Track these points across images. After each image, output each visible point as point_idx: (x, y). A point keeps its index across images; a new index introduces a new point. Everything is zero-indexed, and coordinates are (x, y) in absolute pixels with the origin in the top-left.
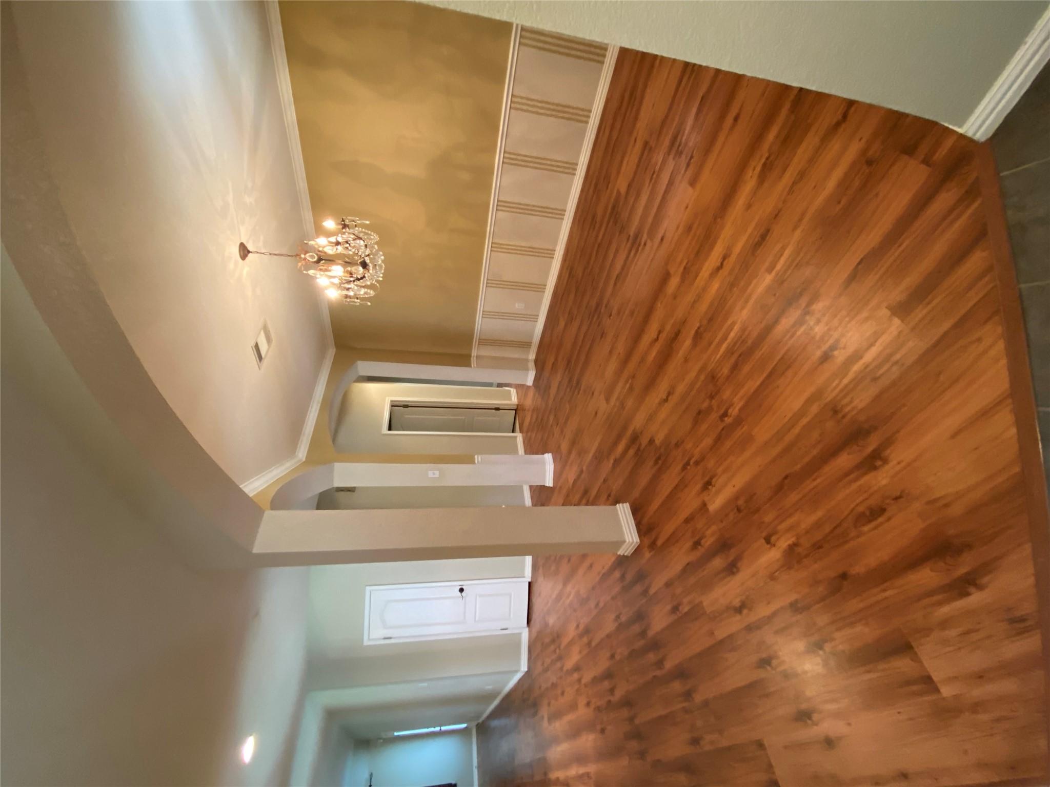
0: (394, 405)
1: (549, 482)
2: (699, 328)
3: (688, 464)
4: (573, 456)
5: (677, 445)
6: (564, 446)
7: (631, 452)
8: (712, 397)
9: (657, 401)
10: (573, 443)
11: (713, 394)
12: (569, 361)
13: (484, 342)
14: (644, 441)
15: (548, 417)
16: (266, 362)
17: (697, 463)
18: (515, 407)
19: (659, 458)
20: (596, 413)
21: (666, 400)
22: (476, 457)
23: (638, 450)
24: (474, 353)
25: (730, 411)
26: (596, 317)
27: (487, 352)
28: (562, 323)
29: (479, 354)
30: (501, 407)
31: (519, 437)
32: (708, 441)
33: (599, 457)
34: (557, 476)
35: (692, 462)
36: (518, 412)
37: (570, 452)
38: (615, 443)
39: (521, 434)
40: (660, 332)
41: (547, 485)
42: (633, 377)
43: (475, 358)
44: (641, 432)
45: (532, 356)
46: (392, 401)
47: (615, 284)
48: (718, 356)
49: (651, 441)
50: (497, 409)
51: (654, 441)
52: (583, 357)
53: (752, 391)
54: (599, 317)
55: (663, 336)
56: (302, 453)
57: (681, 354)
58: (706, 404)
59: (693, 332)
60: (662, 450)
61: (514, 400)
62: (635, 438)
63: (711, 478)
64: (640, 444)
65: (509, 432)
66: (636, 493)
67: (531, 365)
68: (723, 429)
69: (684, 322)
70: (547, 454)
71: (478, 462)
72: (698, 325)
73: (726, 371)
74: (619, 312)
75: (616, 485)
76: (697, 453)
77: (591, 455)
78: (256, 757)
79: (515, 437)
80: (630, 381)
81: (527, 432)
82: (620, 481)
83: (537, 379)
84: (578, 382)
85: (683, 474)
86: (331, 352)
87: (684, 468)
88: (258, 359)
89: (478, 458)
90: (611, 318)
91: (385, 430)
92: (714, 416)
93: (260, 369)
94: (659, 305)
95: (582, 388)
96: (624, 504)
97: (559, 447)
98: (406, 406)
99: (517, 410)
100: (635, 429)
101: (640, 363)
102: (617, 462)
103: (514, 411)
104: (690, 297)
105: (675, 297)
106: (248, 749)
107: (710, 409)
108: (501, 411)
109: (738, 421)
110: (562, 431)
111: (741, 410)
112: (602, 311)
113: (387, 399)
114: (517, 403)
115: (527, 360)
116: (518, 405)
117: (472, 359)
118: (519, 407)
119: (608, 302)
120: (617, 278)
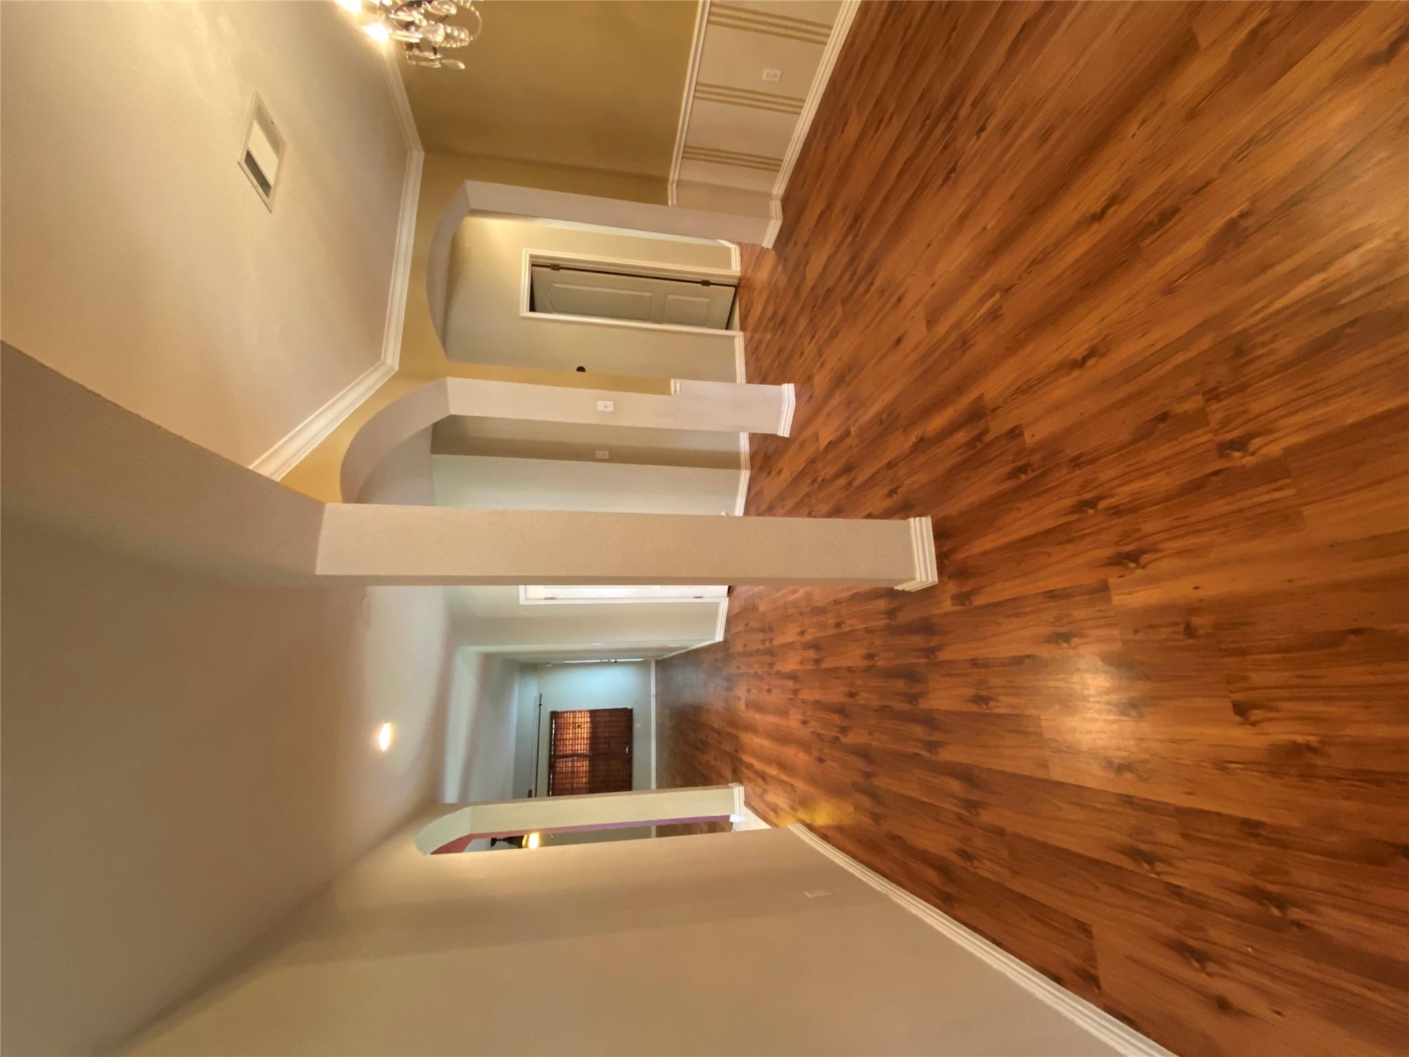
0: (536, 264)
1: (784, 430)
2: (1243, 216)
3: (1092, 503)
4: (836, 400)
5: (1076, 462)
6: (821, 381)
7: (961, 437)
8: (1213, 395)
9: (1055, 359)
10: (839, 381)
11: (1222, 389)
12: (856, 219)
13: (692, 153)
14: (998, 426)
15: (796, 319)
16: (280, 193)
17: (1116, 511)
18: (735, 282)
19: (1022, 470)
20: (899, 341)
21: (1079, 364)
22: (672, 382)
23: (978, 438)
24: (674, 175)
25: (1257, 442)
26: (942, 126)
27: (699, 173)
28: (853, 129)
29: (683, 177)
30: (712, 280)
31: (739, 339)
32: (1163, 482)
33: (887, 423)
34: (799, 424)
35: (1103, 504)
36: (741, 290)
37: (829, 396)
38: (928, 411)
39: (741, 333)
40: (1113, 201)
41: (780, 434)
42: (1007, 290)
43: (675, 186)
44: (994, 410)
45: (779, 187)
46: (532, 256)
47: (1014, 48)
48: (1278, 305)
49: (1015, 433)
50: (706, 283)
51: (1021, 434)
52: (891, 217)
53: (1351, 419)
54: (949, 128)
55: (1119, 214)
56: (392, 356)
57: (1164, 266)
58: (1189, 406)
59: (1218, 224)
60: (1036, 458)
61: (735, 268)
62: (976, 414)
63: (1143, 552)
64: (986, 431)
65: (721, 328)
66: (952, 508)
67: (776, 207)
68: (1216, 473)
69: (1199, 189)
70: (786, 384)
71: (675, 392)
72: (1244, 207)
73: (1286, 347)
74: (1007, 126)
75: (916, 480)
76: (1123, 494)
77: (871, 412)
78: (396, 745)
79: (733, 338)
80: (997, 296)
81: (755, 330)
82: (922, 478)
83: (784, 237)
84: (871, 267)
85: (1075, 517)
86: (417, 158)
87: (1081, 507)
88: (260, 190)
89: (675, 385)
90: (983, 135)
91: (525, 311)
92: (1203, 437)
93: (270, 211)
94: (1133, 128)
95: (877, 283)
96: (923, 518)
97: (810, 378)
98: (556, 267)
99: (740, 287)
100: (981, 397)
101: (1034, 262)
102: (923, 443)
103: (734, 289)
104: (1244, 122)
105: (1192, 114)
106: (384, 737)
107: (1198, 419)
108: (711, 286)
109: (1273, 472)
110: (820, 353)
111: (1290, 451)
112: (964, 112)
113: (524, 250)
114: (739, 274)
115: (768, 196)
116: (740, 279)
117: (669, 187)
118: (743, 282)
119: (984, 93)
120: (1022, 29)
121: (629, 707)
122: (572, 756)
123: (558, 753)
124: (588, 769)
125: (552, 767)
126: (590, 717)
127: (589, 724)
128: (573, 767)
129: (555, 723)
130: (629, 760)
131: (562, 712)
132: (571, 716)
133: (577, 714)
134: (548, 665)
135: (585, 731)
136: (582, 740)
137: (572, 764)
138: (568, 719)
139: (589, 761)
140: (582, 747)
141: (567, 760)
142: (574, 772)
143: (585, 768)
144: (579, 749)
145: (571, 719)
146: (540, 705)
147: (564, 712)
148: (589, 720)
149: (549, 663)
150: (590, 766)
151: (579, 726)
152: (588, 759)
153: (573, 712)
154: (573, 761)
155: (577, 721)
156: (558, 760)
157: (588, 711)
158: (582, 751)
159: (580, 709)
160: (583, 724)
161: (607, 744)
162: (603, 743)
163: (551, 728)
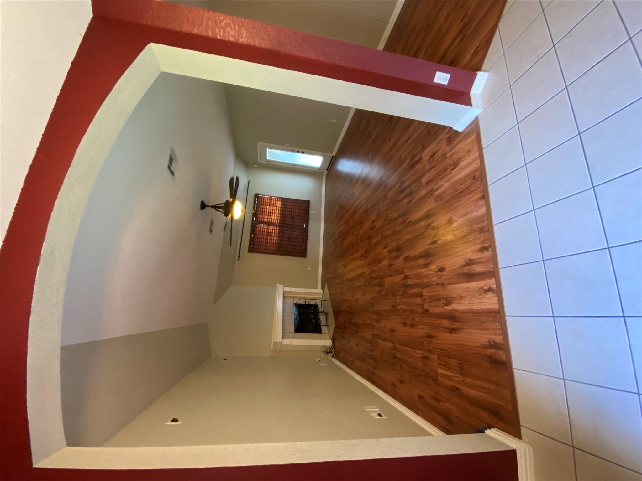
121: (308, 200)
122: (268, 223)
123: (259, 219)
124: (278, 232)
126: (281, 202)
127: (280, 206)
129: (258, 201)
130: (306, 231)
131: (262, 195)
132: (269, 199)
133: (273, 198)
135: (277, 210)
136: (275, 215)
137: (267, 228)
138: (266, 200)
140: (275, 219)
141: (264, 224)
144: (273, 220)
145: (269, 201)
146: (248, 189)
147: (264, 195)
151: (273, 205)
152: (278, 226)
153: (270, 196)
154: (268, 226)
155: (272, 202)
156: (258, 224)
157: (280, 198)
158: (275, 222)
159: (275, 195)
160: (276, 204)
161: (292, 219)
162: (289, 218)
163: (255, 204)
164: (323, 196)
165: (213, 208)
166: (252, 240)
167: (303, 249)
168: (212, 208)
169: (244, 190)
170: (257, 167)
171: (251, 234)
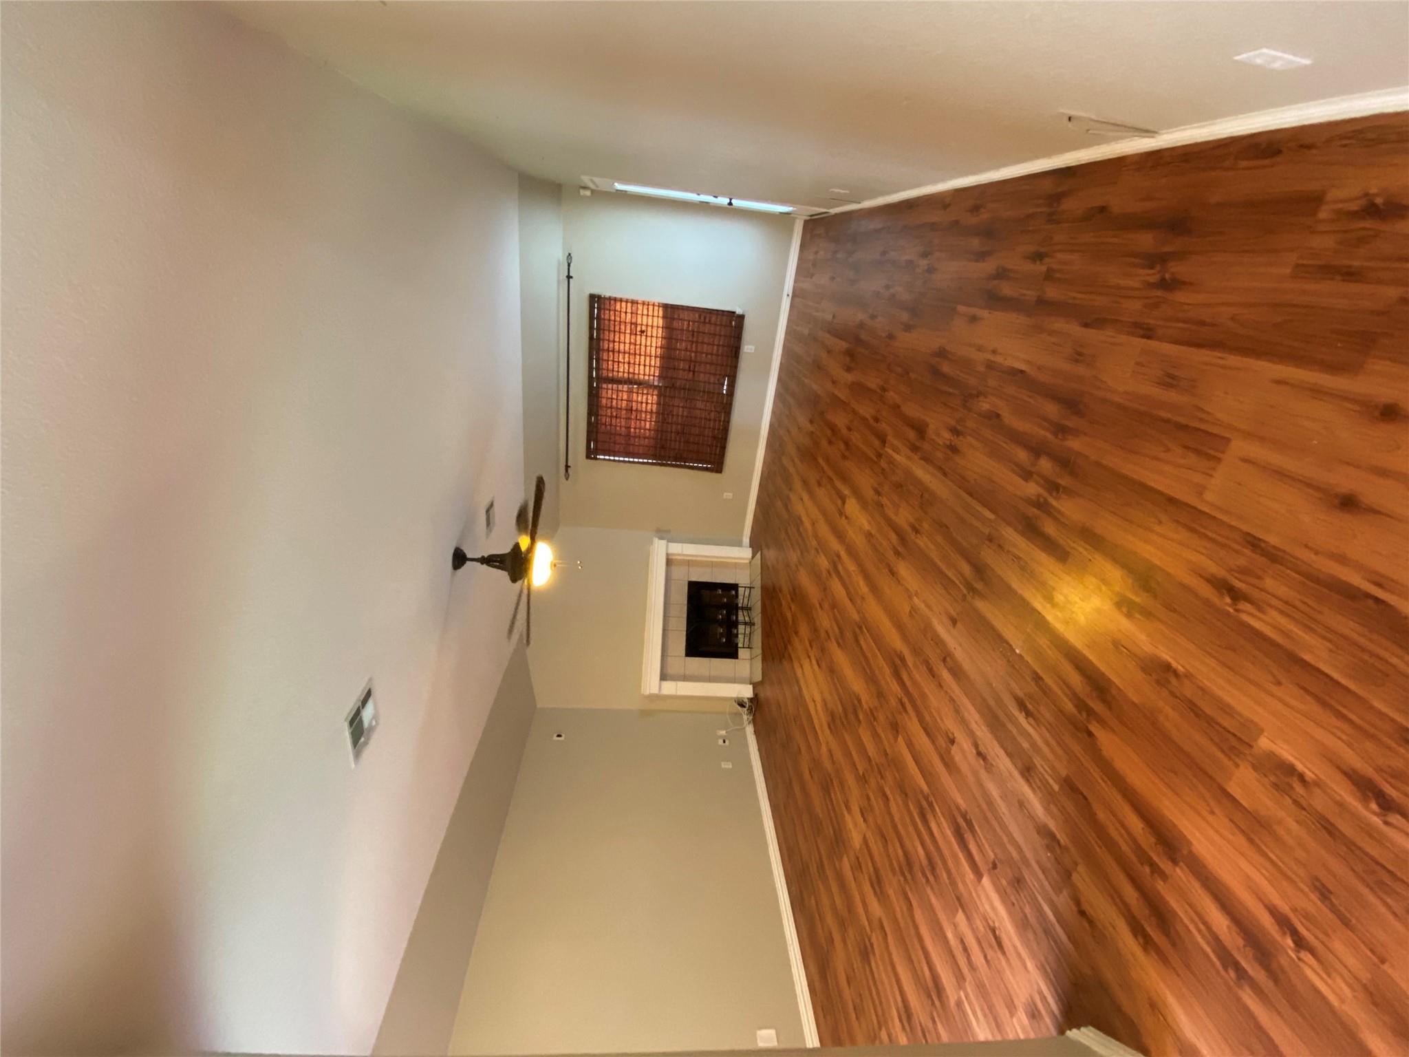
121: (739, 311)
122: (629, 382)
123: (605, 373)
124: (655, 410)
125: (593, 395)
126: (664, 317)
127: (660, 331)
128: (629, 400)
129: (599, 318)
130: (726, 406)
131: (610, 299)
132: (629, 310)
133: (640, 307)
134: (582, 192)
135: (653, 343)
136: (648, 358)
137: (628, 397)
138: (623, 315)
139: (659, 396)
140: (648, 368)
141: (620, 387)
142: (631, 410)
143: (649, 406)
144: (642, 372)
145: (629, 316)
146: (569, 277)
147: (615, 300)
148: (661, 322)
149: (585, 188)
150: (658, 404)
151: (642, 332)
152: (656, 392)
153: (634, 302)
154: (630, 392)
155: (639, 321)
156: (604, 386)
157: (660, 305)
158: (647, 378)
159: (646, 299)
160: (649, 329)
161: (691, 373)
162: (684, 370)
163: (591, 328)
164: (785, 296)
165: (482, 564)
166: (593, 431)
167: (715, 454)
168: (479, 564)
169: (559, 282)
170: (588, 197)
171: (590, 414)
